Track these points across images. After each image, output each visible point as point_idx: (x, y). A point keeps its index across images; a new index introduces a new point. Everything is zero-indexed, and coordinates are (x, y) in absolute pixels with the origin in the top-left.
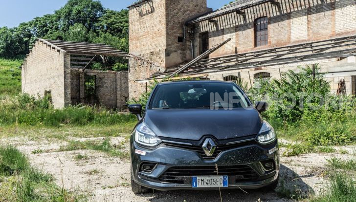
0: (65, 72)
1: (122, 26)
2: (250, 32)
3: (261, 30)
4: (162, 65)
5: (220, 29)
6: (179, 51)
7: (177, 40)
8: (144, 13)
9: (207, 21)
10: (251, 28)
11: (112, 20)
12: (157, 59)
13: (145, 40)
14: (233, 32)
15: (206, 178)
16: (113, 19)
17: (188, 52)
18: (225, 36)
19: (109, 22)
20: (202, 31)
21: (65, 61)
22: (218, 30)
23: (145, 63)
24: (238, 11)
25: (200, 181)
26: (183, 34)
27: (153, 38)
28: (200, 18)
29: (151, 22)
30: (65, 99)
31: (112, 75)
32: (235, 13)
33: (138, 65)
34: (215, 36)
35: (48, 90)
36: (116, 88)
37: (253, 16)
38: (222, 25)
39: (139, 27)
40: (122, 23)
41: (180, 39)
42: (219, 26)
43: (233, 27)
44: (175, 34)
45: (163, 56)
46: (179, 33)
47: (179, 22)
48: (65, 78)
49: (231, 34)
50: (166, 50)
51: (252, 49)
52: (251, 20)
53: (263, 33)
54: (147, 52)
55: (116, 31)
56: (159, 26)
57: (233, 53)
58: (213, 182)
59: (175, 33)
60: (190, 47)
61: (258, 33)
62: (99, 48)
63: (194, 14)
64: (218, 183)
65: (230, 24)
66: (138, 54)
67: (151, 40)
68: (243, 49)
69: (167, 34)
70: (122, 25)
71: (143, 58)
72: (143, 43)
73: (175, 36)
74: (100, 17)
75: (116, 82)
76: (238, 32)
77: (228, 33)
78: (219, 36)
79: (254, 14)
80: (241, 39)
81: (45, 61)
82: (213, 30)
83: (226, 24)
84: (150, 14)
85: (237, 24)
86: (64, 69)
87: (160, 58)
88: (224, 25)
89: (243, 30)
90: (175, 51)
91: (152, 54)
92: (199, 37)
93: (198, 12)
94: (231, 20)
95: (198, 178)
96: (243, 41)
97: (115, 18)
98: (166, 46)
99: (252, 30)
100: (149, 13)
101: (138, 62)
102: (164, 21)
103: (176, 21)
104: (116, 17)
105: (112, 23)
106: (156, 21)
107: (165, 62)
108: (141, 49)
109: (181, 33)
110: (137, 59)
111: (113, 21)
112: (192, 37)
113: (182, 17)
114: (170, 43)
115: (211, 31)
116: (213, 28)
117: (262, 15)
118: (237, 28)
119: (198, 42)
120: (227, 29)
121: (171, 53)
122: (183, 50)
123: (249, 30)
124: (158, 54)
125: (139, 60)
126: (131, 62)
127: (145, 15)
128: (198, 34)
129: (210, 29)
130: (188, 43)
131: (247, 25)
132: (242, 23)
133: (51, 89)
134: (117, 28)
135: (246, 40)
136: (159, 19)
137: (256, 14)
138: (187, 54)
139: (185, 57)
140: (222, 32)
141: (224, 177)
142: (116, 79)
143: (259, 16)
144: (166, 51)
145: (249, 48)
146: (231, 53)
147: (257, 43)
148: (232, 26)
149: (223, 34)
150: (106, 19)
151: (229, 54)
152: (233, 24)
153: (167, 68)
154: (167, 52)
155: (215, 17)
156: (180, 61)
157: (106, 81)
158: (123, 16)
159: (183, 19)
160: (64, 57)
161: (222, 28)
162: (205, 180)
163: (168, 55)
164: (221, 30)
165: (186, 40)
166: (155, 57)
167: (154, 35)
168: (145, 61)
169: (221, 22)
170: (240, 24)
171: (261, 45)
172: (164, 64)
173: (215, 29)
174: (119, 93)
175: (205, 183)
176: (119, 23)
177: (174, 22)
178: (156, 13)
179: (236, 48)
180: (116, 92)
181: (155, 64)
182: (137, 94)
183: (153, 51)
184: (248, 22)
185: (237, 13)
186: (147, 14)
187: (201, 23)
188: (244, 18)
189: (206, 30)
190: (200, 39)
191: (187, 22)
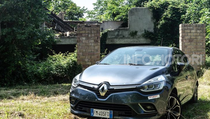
15: (99, 111)
25: (95, 112)
58: (103, 114)
64: (106, 115)
95: (94, 110)
141: (110, 111)
162: (98, 112)
175: (98, 114)
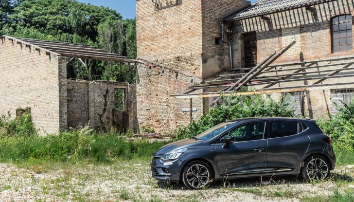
0: (60, 83)
1: (46, 19)
2: (325, 34)
3: (339, 31)
4: (196, 74)
5: (275, 28)
6: (217, 57)
7: (213, 42)
8: (164, 4)
9: (258, 18)
10: (325, 29)
11: (32, 11)
12: (188, 66)
13: (165, 40)
14: (297, 33)
16: (34, 9)
17: (226, 57)
18: (283, 38)
19: (28, 13)
20: (245, 30)
21: (60, 68)
22: (271, 30)
23: (167, 72)
24: (308, 7)
26: (221, 34)
27: (179, 38)
28: (242, 14)
29: (177, 17)
30: (60, 120)
31: (83, 86)
32: (304, 9)
33: (154, 73)
34: (267, 38)
35: (24, 107)
36: (88, 103)
37: (328, 13)
38: (278, 24)
39: (156, 23)
40: (46, 15)
41: (217, 41)
42: (274, 24)
43: (296, 27)
44: (212, 35)
45: (199, 62)
46: (216, 33)
47: (216, 19)
48: (60, 91)
49: (293, 36)
50: (202, 54)
51: (327, 56)
52: (324, 19)
53: (343, 35)
54: (168, 57)
55: (37, 25)
56: (191, 24)
57: (297, 60)
59: (211, 32)
60: (228, 51)
61: (335, 36)
62: (87, 50)
63: (232, 8)
65: (292, 23)
66: (155, 59)
67: (177, 42)
68: (313, 56)
69: (204, 33)
70: (46, 17)
71: (162, 65)
72: (161, 45)
73: (212, 37)
74: (16, 6)
75: (88, 95)
76: (304, 34)
77: (288, 34)
78: (273, 37)
79: (330, 11)
80: (309, 42)
81: (18, 67)
82: (264, 30)
83: (285, 22)
84: (175, 7)
85: (303, 23)
86: (59, 79)
87: (192, 65)
88: (282, 23)
89: (313, 31)
90: (213, 57)
91: (178, 60)
92: (241, 38)
93: (236, 6)
94: (293, 18)
96: (313, 44)
97: (36, 9)
98: (203, 49)
99: (328, 31)
100: (172, 5)
101: (153, 69)
102: (199, 17)
103: (213, 17)
104: (37, 7)
105: (32, 15)
106: (186, 17)
107: (201, 71)
108: (158, 52)
109: (218, 33)
110: (152, 66)
111: (34, 13)
112: (230, 37)
113: (219, 12)
114: (207, 46)
115: (260, 31)
116: (263, 27)
117: (342, 12)
118: (303, 29)
119: (239, 44)
120: (287, 28)
121: (208, 59)
122: (221, 55)
123: (322, 31)
124: (188, 60)
125: (155, 67)
126: (141, 70)
127: (165, 8)
128: (239, 34)
129: (260, 28)
130: (226, 46)
131: (319, 24)
132: (311, 22)
133: (32, 106)
134: (38, 22)
135: (318, 43)
136: (190, 13)
137: (333, 11)
138: (225, 60)
139: (223, 64)
140: (280, 33)
142: (88, 92)
143: (338, 13)
144: (202, 56)
145: (322, 54)
146: (294, 60)
147: (334, 48)
148: (294, 25)
149: (281, 35)
150: (23, 9)
151: (290, 61)
152: (296, 22)
153: (204, 78)
154: (204, 58)
155: (270, 14)
156: (217, 69)
157: (75, 94)
158: (46, 6)
159: (220, 14)
160: (59, 63)
161: (278, 27)
163: (204, 61)
164: (277, 30)
165: (223, 42)
166: (183, 64)
167: (182, 35)
168: (165, 68)
169: (277, 21)
170: (307, 22)
171: (340, 50)
172: (200, 73)
173: (267, 29)
174: (92, 109)
176: (41, 15)
177: (211, 18)
178: (185, 6)
179: (301, 54)
180: (88, 109)
181: (184, 73)
182: (153, 112)
183: (180, 55)
184: (320, 21)
185: (307, 9)
186: (168, 6)
187: (244, 21)
188: (315, 15)
189: (252, 30)
190: (243, 41)
191: (224, 19)
